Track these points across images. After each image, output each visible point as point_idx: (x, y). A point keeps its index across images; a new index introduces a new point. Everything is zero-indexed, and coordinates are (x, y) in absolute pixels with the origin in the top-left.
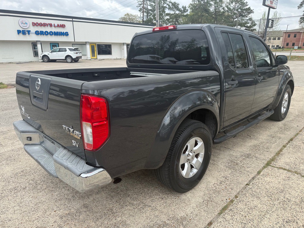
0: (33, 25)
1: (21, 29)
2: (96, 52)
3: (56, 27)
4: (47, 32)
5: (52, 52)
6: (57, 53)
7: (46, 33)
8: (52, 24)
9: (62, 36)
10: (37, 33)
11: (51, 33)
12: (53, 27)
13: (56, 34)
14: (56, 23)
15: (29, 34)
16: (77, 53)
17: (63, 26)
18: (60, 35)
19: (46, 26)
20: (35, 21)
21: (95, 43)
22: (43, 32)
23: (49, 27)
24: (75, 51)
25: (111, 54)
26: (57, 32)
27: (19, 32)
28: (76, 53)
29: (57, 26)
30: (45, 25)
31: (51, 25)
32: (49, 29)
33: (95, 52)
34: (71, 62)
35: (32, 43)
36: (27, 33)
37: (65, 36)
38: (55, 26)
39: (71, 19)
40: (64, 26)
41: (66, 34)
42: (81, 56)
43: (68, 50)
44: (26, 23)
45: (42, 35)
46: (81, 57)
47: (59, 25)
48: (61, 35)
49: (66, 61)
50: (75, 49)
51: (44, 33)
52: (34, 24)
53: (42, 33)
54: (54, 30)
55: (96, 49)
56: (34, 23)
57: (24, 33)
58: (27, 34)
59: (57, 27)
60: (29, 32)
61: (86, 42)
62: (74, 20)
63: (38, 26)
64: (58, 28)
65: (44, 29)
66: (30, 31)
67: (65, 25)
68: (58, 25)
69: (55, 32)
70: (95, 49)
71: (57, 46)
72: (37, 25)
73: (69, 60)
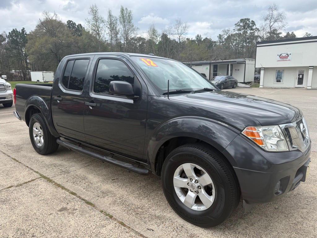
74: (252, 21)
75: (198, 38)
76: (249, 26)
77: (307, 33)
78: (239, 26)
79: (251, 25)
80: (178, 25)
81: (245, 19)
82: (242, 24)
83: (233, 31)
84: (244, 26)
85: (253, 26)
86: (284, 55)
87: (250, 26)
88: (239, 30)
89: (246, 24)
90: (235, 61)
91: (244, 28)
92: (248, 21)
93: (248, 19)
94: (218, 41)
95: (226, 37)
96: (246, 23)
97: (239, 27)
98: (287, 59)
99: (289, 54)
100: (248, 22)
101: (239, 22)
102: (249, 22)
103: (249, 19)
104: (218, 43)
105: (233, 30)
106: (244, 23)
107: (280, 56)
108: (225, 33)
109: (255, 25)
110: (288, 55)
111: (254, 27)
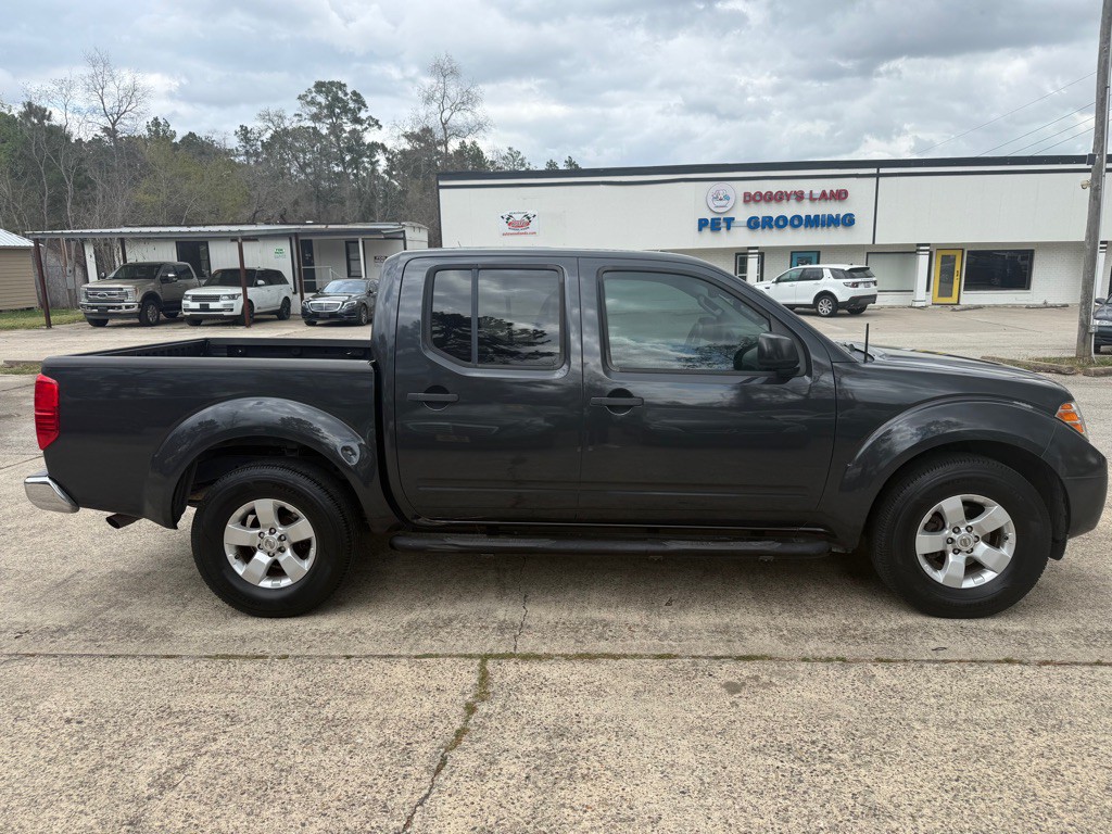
0: (745, 201)
1: (709, 216)
2: (958, 281)
3: (815, 199)
4: (784, 218)
5: (778, 281)
6: (792, 286)
7: (782, 223)
8: (802, 193)
9: (832, 228)
10: (753, 224)
11: (796, 222)
12: (806, 202)
13: (813, 222)
14: (817, 187)
15: (728, 228)
16: (855, 285)
17: (840, 196)
18: (823, 226)
19: (784, 201)
20: (753, 187)
21: (960, 248)
22: (771, 218)
23: (792, 201)
24: (854, 277)
25: (1029, 288)
26: (815, 216)
27: (702, 224)
28: (854, 283)
29: (818, 196)
30: (780, 197)
31: (799, 196)
32: (789, 210)
33: (955, 277)
34: (833, 314)
35: (737, 254)
36: (723, 225)
37: (841, 228)
38: (812, 199)
39: (874, 171)
40: (843, 196)
41: (849, 221)
42: (875, 297)
43: (827, 273)
44: (727, 198)
45: (766, 230)
46: (872, 298)
47: (828, 192)
48: (829, 225)
49: (815, 310)
50: (851, 270)
51: (773, 223)
52: (749, 198)
53: (767, 223)
54: (806, 209)
55: (960, 267)
56: (750, 194)
57: (715, 225)
58: (723, 230)
59: (820, 199)
60: (729, 222)
61: (919, 245)
62: (882, 171)
63: (759, 201)
64: (823, 203)
65: (774, 210)
66: (733, 219)
67: (846, 192)
68: (824, 193)
69: (808, 217)
70: (957, 268)
71: (815, 259)
72: (758, 198)
73: (825, 308)
74: (354, 93)
75: (157, 132)
76: (345, 110)
77: (510, 149)
78: (313, 102)
79: (352, 105)
80: (100, 78)
81: (330, 83)
82: (321, 99)
83: (296, 119)
84: (330, 107)
85: (360, 109)
86: (518, 217)
87: (350, 109)
88: (315, 118)
89: (336, 101)
90: (378, 231)
91: (331, 114)
92: (341, 89)
93: (341, 86)
94: (240, 149)
95: (266, 137)
96: (336, 99)
97: (314, 110)
98: (528, 231)
99: (530, 214)
100: (340, 94)
101: (310, 91)
102: (346, 94)
103: (345, 85)
104: (242, 158)
105: (296, 115)
106: (327, 96)
107: (508, 219)
108: (270, 125)
109: (365, 106)
110: (529, 218)
111: (363, 115)
